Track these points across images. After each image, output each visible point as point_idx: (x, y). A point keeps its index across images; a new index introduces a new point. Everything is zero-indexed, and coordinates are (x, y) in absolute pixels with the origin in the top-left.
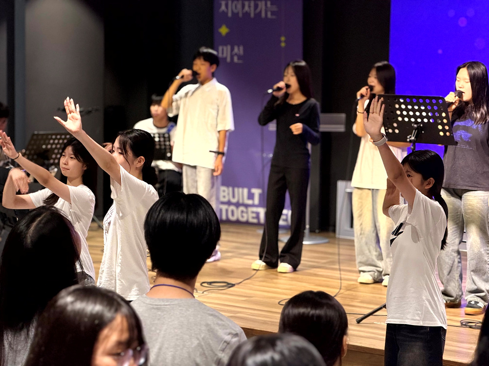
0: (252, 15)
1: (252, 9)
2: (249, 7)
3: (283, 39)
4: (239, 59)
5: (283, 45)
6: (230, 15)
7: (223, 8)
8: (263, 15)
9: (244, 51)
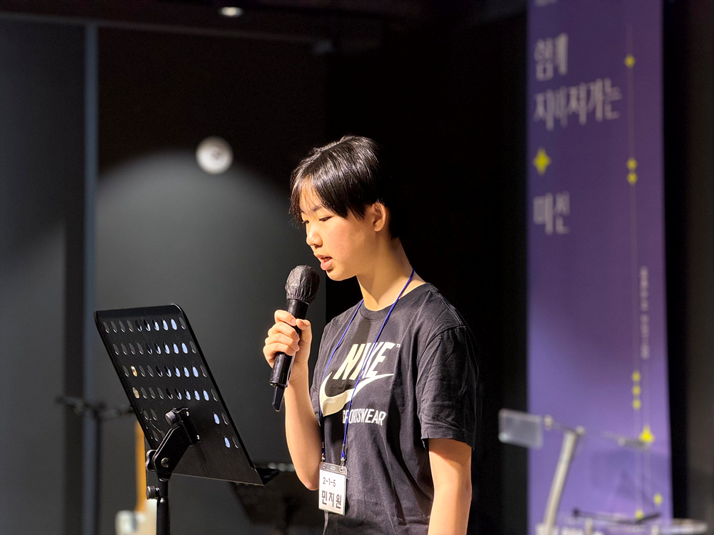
0: (583, 119)
1: (583, 103)
2: (578, 99)
3: (632, 164)
4: (565, 224)
5: (632, 178)
6: (550, 124)
7: (540, 111)
8: (599, 115)
9: (573, 203)
